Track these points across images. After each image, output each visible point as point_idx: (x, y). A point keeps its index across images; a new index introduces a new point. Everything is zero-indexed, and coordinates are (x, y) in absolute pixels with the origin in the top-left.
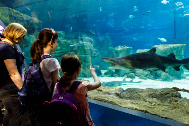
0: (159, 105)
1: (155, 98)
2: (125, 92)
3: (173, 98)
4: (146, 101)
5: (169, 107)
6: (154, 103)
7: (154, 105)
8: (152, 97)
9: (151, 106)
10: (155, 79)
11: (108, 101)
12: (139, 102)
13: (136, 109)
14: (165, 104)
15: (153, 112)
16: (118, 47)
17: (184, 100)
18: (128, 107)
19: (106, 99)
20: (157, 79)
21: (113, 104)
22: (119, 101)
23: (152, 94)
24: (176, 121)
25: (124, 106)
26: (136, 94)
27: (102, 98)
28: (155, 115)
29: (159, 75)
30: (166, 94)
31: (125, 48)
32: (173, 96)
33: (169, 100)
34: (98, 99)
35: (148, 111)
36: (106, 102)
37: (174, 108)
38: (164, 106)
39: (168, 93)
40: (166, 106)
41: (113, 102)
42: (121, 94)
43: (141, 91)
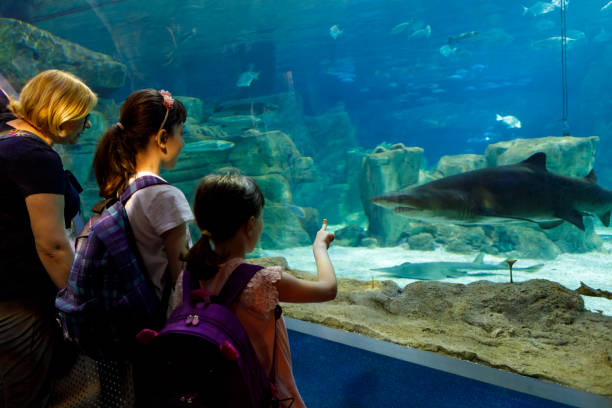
0: (513, 334)
1: (500, 312)
2: (403, 296)
3: (560, 313)
4: (470, 324)
5: (546, 340)
6: (498, 330)
7: (498, 335)
8: (492, 309)
9: (488, 340)
10: (501, 251)
11: (347, 323)
12: (451, 327)
13: (440, 349)
14: (534, 333)
15: (496, 357)
16: (378, 147)
17: (594, 318)
18: (415, 342)
19: (342, 319)
20: (508, 253)
21: (366, 334)
22: (386, 323)
23: (490, 300)
24: (568, 384)
25: (402, 341)
26: (438, 302)
27: (329, 316)
28: (503, 367)
29: (513, 239)
30: (537, 299)
31: (400, 150)
32: (558, 307)
33: (545, 318)
34: (315, 319)
35: (479, 354)
36: (342, 327)
37: (563, 344)
38: (529, 336)
39: (544, 297)
40: (536, 337)
41: (363, 327)
42: (389, 300)
43: (454, 290)
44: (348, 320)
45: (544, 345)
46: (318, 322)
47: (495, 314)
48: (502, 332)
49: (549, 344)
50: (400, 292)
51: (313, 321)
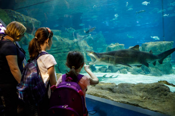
0: (149, 99)
1: (145, 92)
2: (117, 87)
3: (163, 92)
4: (137, 95)
5: (159, 100)
6: (145, 98)
7: (145, 99)
8: (143, 91)
9: (142, 100)
10: (146, 74)
12: (131, 96)
13: (128, 103)
14: (155, 98)
15: (144, 105)
16: (111, 44)
17: (173, 94)
18: (120, 101)
19: (99, 94)
20: (148, 74)
21: (106, 98)
22: (112, 95)
23: (142, 88)
24: (165, 114)
25: (115, 100)
26: (128, 89)
27: (96, 93)
28: (146, 108)
29: (150, 70)
30: (156, 88)
31: (118, 45)
33: (158, 94)
34: (91, 93)
35: (139, 104)
36: (99, 96)
37: (164, 102)
38: (154, 99)
39: (158, 88)
40: (156, 100)
41: (105, 96)
42: (113, 89)
43: (132, 85)
44: (101, 94)
45: (158, 102)
46: (92, 95)
47: (144, 93)
48: (146, 98)
49: (159, 101)
50: (116, 86)
51: (91, 94)
